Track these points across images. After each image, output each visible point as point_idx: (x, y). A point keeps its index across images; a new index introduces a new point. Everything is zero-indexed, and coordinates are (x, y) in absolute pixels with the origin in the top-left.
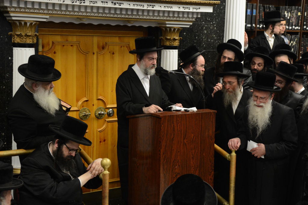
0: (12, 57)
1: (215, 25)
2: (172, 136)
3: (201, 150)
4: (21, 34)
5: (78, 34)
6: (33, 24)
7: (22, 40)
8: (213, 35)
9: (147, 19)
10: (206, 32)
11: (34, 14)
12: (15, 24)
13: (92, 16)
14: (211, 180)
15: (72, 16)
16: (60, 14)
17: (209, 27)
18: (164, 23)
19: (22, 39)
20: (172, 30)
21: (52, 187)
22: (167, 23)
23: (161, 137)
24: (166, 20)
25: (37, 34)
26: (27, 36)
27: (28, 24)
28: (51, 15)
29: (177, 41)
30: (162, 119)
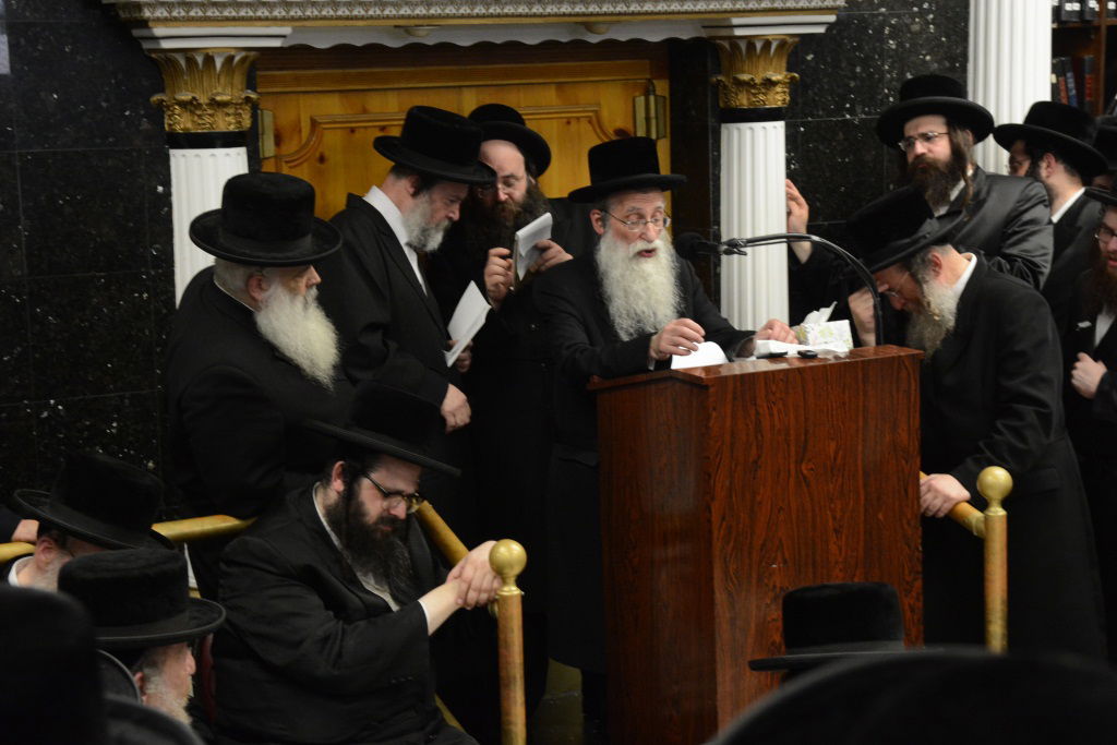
0: (167, 183)
1: (931, 16)
2: (754, 451)
3: (866, 499)
4: (194, 98)
5: (403, 86)
6: (237, 59)
7: (200, 122)
8: (925, 56)
9: (659, 13)
10: (894, 47)
11: (237, 23)
12: (173, 63)
13: (448, 17)
14: (912, 610)
15: (376, 23)
16: (331, 18)
17: (907, 25)
18: (726, 24)
19: (199, 116)
20: (759, 45)
21: (329, 636)
22: (735, 21)
23: (711, 457)
24: (732, 12)
25: (252, 96)
26: (216, 105)
27: (219, 62)
28: (297, 24)
29: (778, 89)
30: (712, 390)
